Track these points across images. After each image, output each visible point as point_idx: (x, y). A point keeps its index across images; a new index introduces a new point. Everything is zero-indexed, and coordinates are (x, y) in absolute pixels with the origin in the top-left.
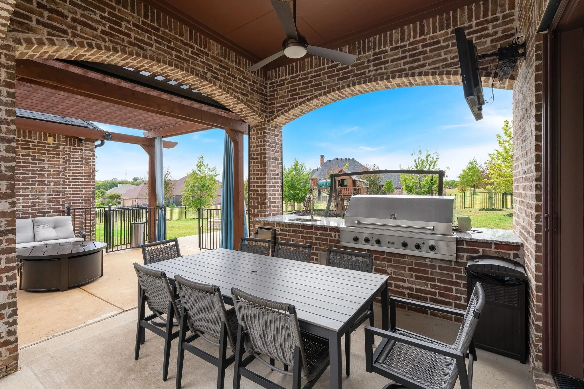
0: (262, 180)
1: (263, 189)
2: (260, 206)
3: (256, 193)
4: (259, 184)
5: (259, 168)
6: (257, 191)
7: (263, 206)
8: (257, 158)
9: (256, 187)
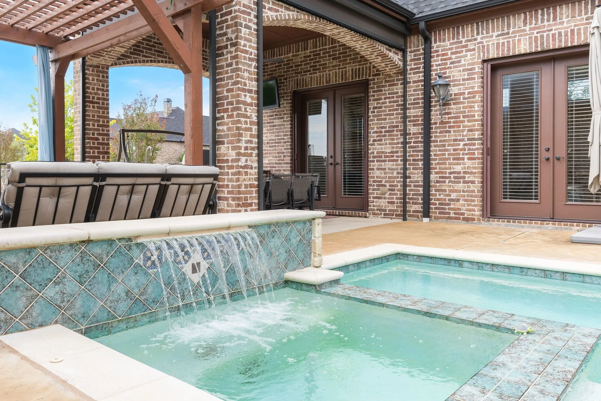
0: (104, 128)
1: (106, 137)
2: (101, 156)
3: (96, 142)
4: (101, 132)
5: (101, 114)
6: (97, 139)
7: (106, 156)
8: (99, 103)
9: (96, 134)
